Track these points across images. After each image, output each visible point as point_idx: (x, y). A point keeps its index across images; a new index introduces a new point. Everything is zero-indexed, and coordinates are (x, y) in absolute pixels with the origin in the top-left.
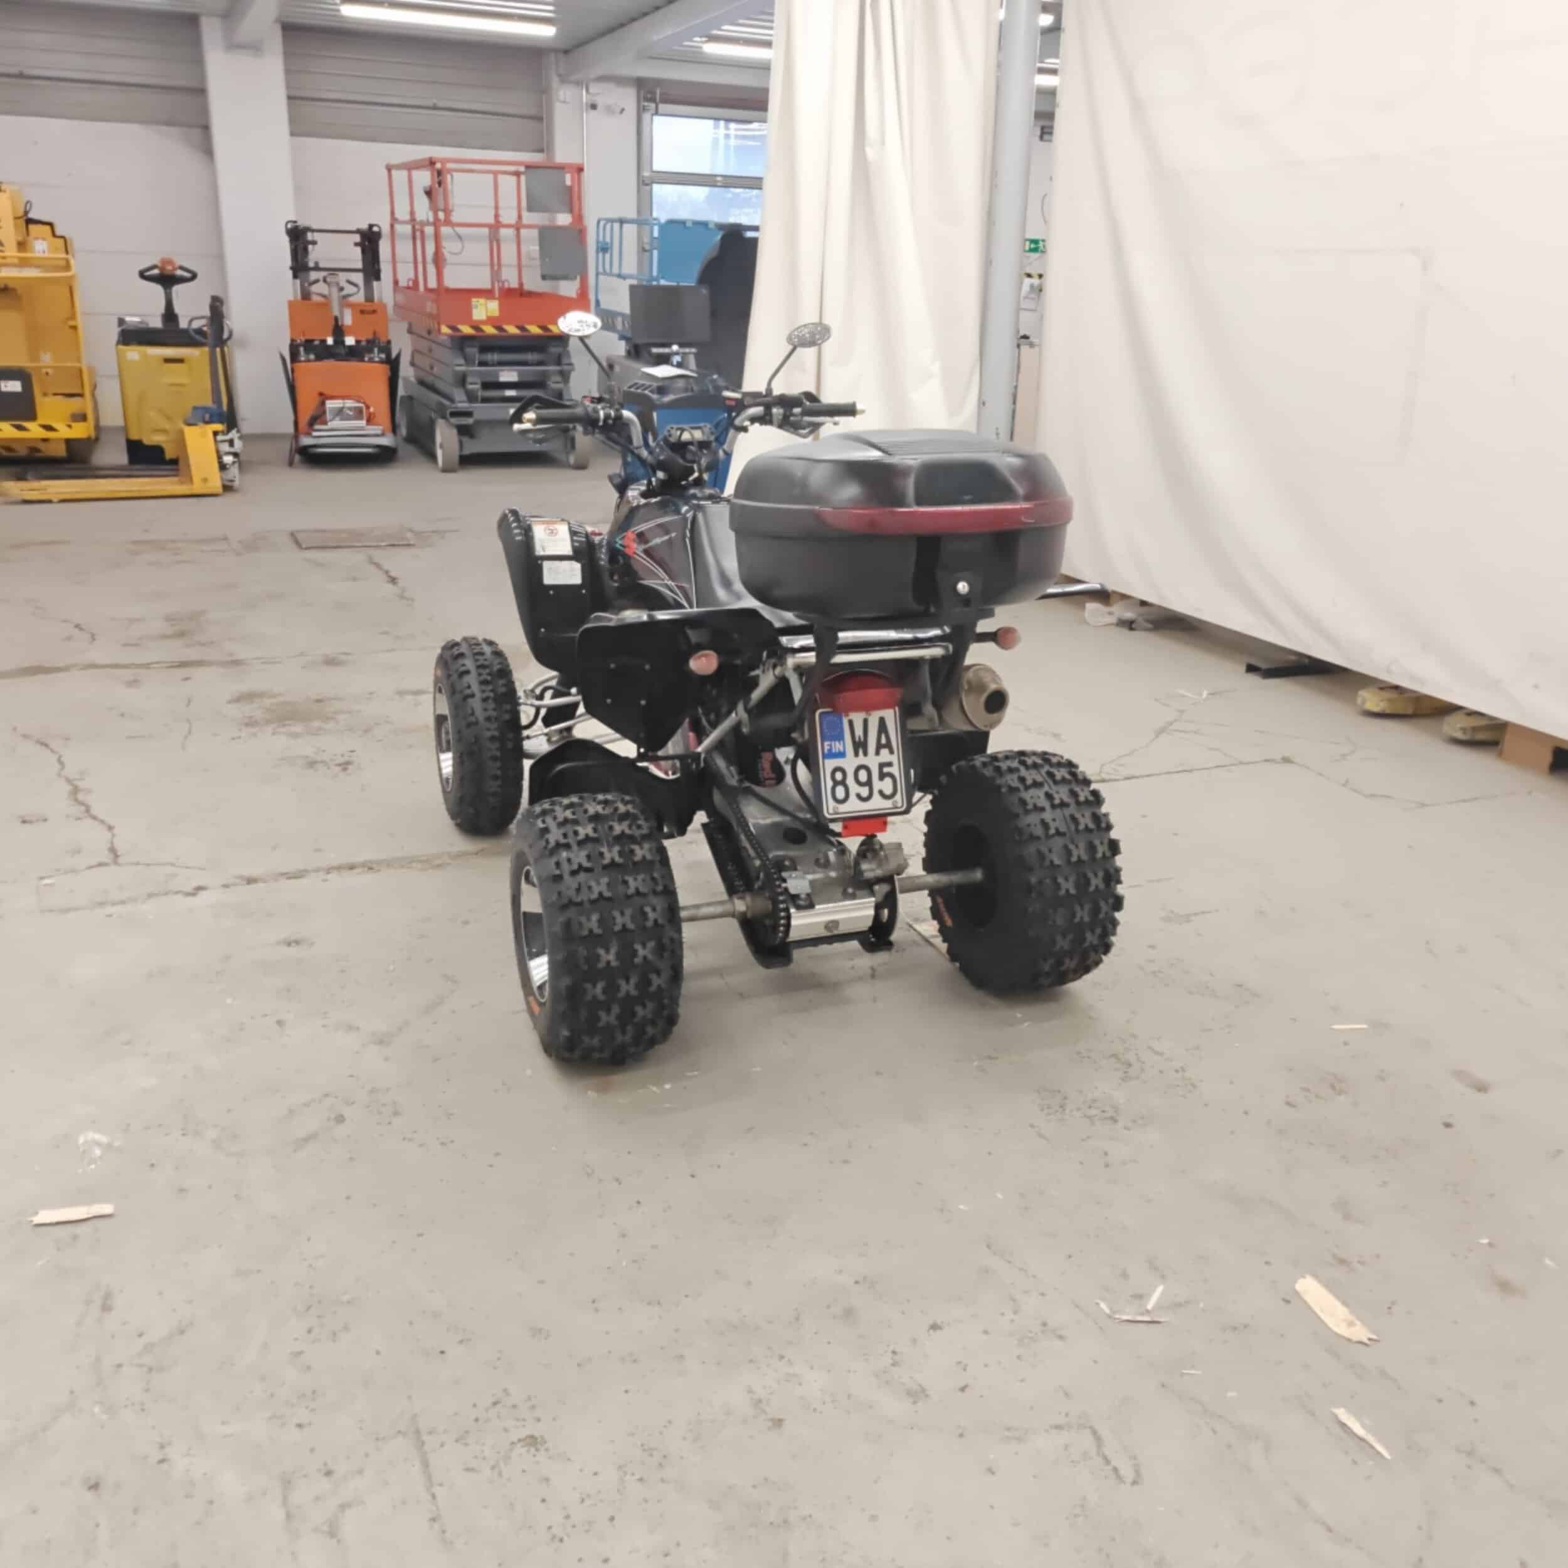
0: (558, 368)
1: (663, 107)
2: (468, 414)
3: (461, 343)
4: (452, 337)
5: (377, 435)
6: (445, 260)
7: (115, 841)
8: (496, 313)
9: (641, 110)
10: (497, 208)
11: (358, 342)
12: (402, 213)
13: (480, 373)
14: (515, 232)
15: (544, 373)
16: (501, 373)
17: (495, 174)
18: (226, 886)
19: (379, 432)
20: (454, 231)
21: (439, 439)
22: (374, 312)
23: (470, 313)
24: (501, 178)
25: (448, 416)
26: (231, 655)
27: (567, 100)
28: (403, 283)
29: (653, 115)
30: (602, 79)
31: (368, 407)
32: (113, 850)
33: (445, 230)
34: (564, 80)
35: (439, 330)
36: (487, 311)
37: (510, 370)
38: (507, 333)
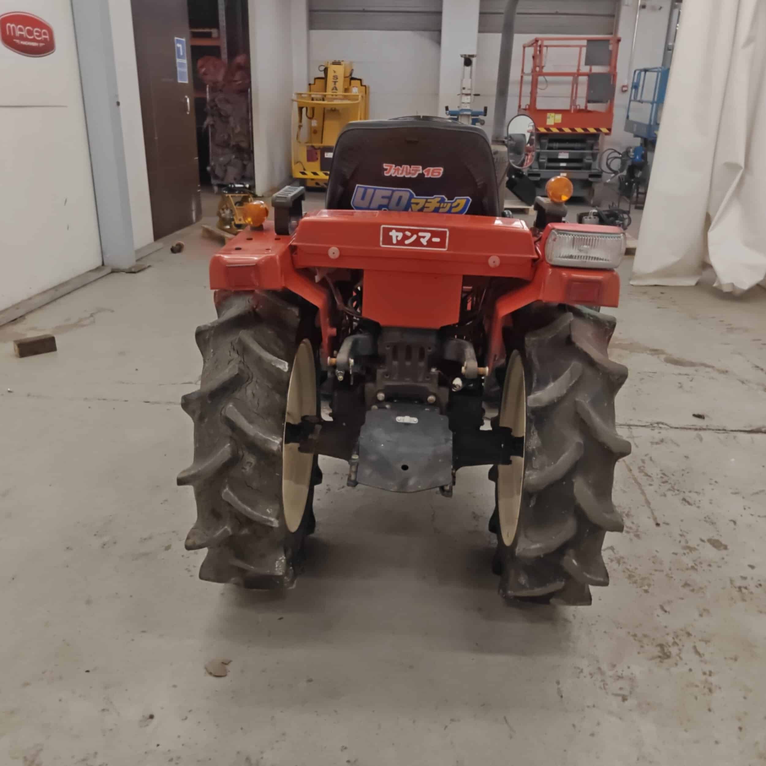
0: (591, 151)
2: (539, 175)
3: (539, 137)
6: (537, 94)
8: (560, 121)
12: (528, 70)
13: (547, 154)
15: (582, 154)
16: (560, 154)
23: (545, 121)
27: (629, 4)
28: (523, 107)
33: (539, 78)
36: (554, 120)
37: (565, 152)
38: (564, 132)
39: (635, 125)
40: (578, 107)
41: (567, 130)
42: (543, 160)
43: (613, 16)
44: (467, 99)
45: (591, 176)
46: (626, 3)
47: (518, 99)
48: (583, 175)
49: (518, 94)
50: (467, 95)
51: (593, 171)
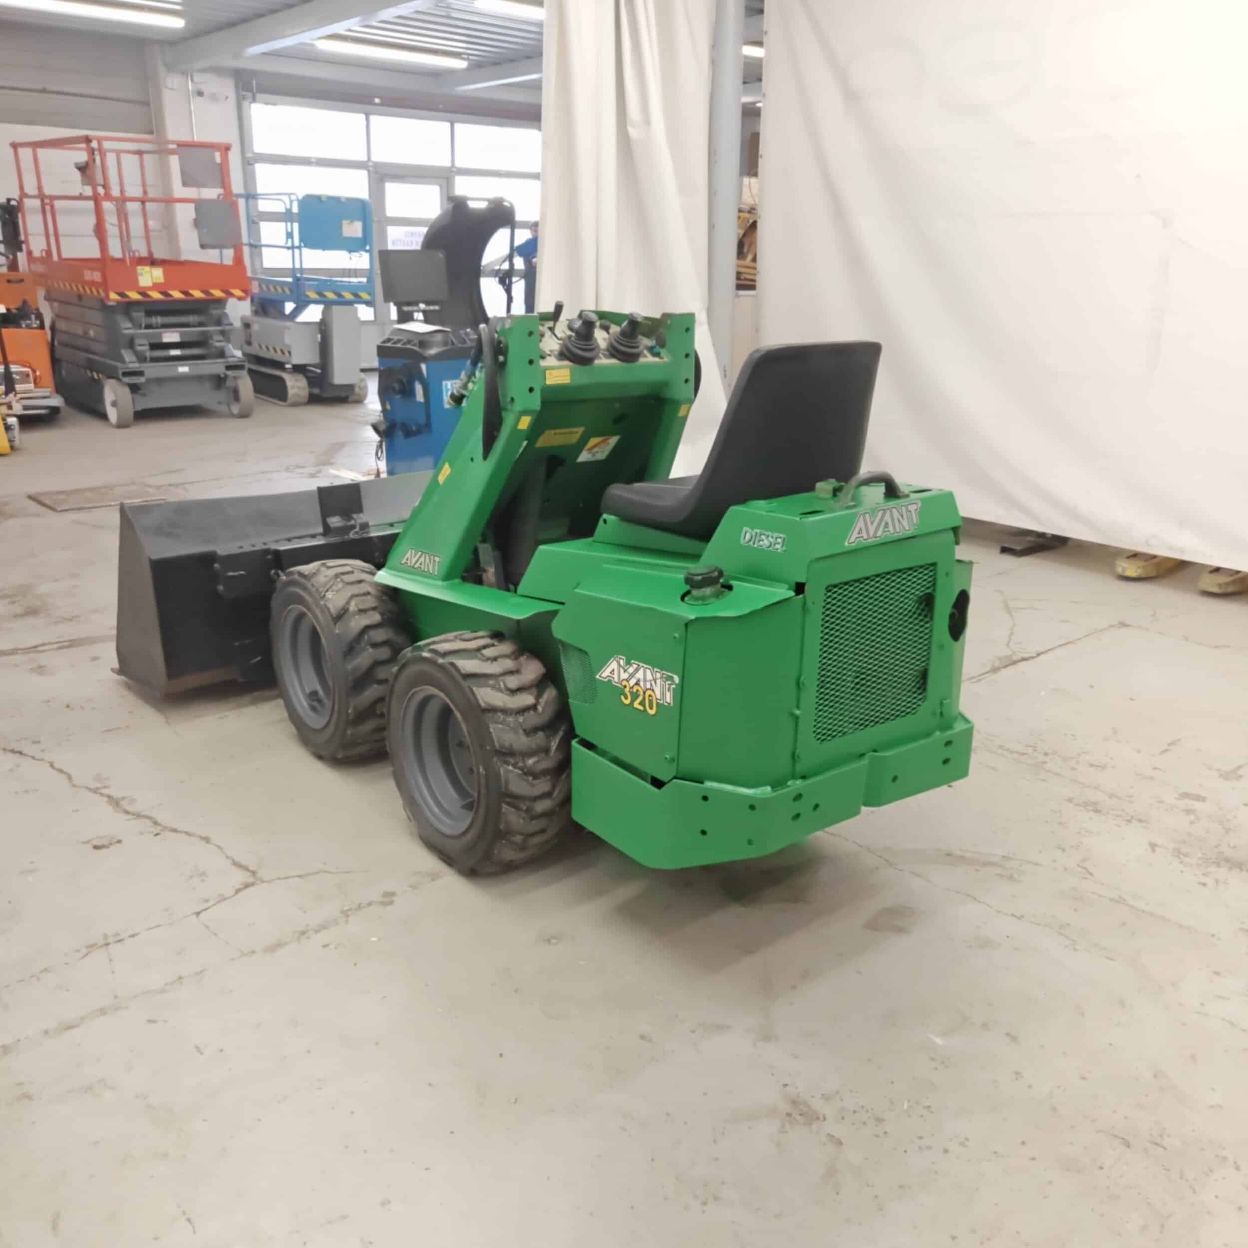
0: (218, 328)
1: (259, 96)
2: (140, 373)
3: (128, 307)
4: (118, 302)
5: (45, 398)
6: (106, 231)
7: (229, 852)
8: (161, 280)
9: (240, 98)
10: (121, 183)
11: (8, 310)
12: (31, 188)
13: (146, 336)
14: (141, 207)
15: (203, 333)
16: (164, 335)
17: (119, 152)
18: (414, 888)
19: (47, 394)
20: (115, 205)
21: (109, 396)
22: (22, 281)
23: (136, 281)
24: (123, 156)
25: (121, 377)
27: (175, 86)
28: (37, 253)
29: (251, 103)
30: (203, 71)
31: (34, 371)
32: (238, 865)
33: (106, 205)
34: (170, 69)
35: (107, 296)
36: (152, 277)
37: (172, 332)
38: (172, 298)
41: (177, 295)
42: (143, 347)
43: (147, 104)
45: (228, 368)
46: (170, 86)
48: (215, 367)
51: (231, 359)
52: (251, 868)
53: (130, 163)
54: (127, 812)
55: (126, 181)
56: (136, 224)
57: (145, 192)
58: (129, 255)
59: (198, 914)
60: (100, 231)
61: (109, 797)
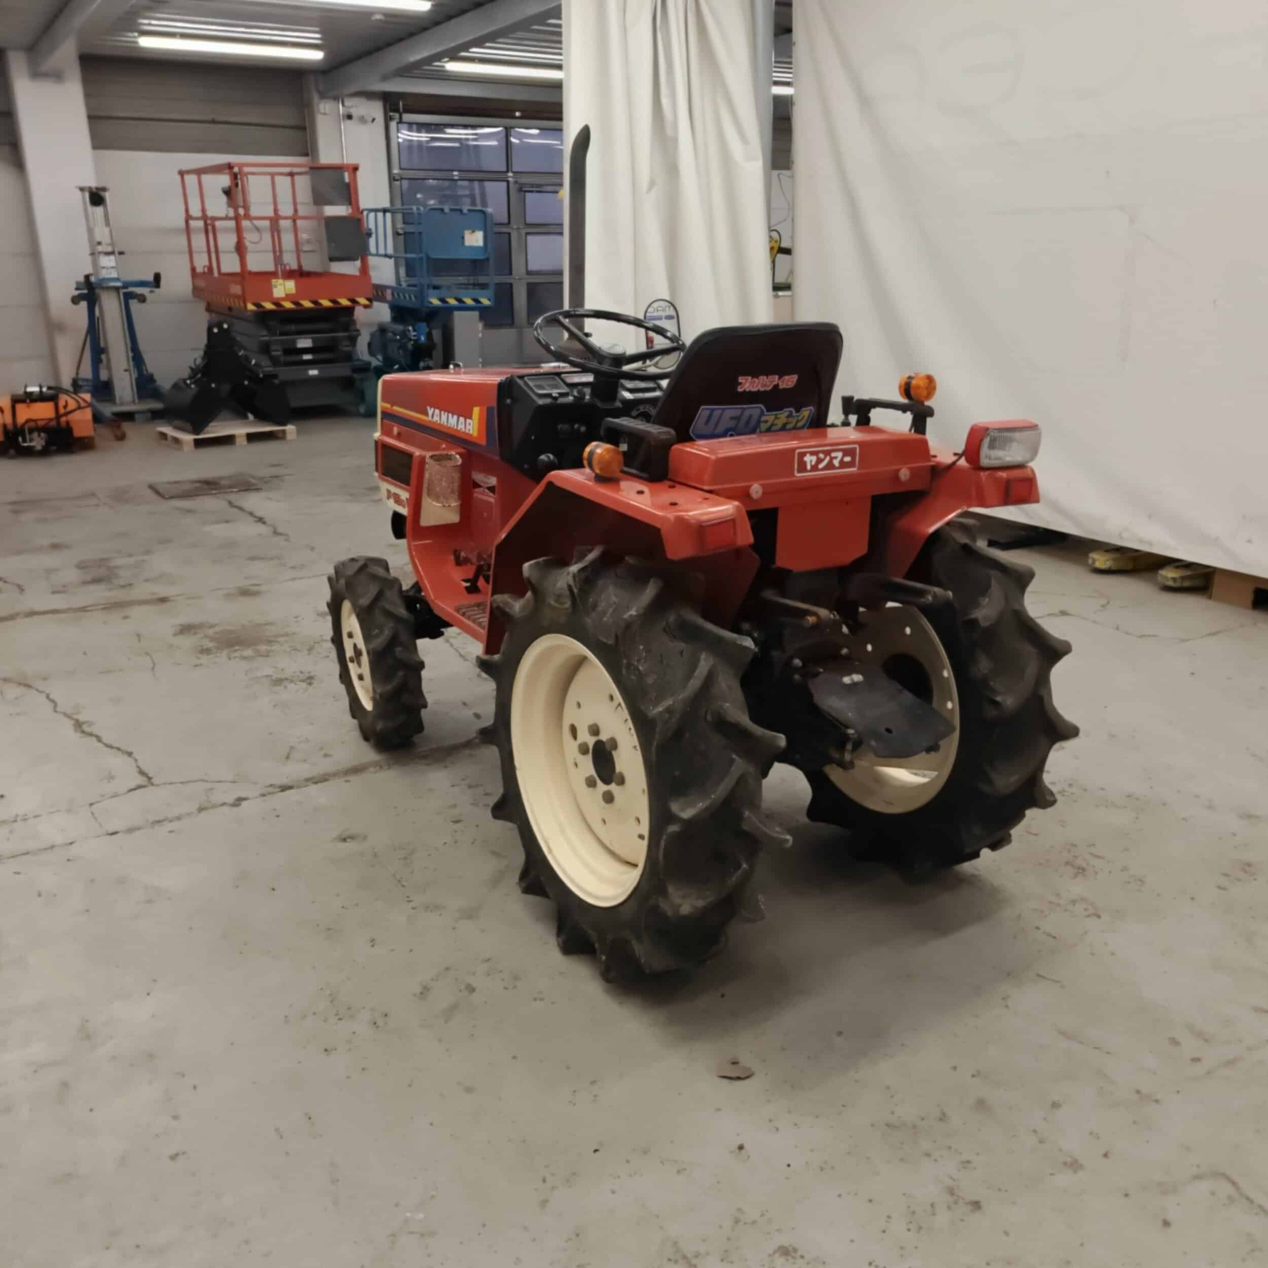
0: (346, 334)
1: (405, 116)
3: (263, 317)
4: (256, 314)
6: (246, 248)
7: (140, 764)
8: (293, 291)
9: (387, 120)
10: (275, 203)
12: (195, 211)
13: (281, 342)
14: (292, 223)
15: (333, 339)
16: (298, 341)
17: (273, 175)
18: (263, 795)
20: (253, 224)
23: (271, 292)
24: (278, 179)
26: (154, 594)
27: (327, 112)
28: (199, 269)
29: (398, 124)
30: (355, 94)
32: (142, 773)
33: (245, 223)
34: (323, 96)
35: (246, 307)
36: (285, 289)
37: (305, 338)
38: (301, 307)
39: (389, 292)
40: (288, 268)
41: (307, 304)
42: (277, 353)
43: (303, 128)
44: (108, 262)
45: (355, 370)
46: (322, 111)
47: (187, 257)
48: (341, 370)
49: (186, 249)
50: (108, 254)
51: (356, 363)
52: (150, 775)
53: (283, 183)
54: (83, 732)
55: (279, 200)
56: (288, 241)
57: (296, 211)
58: (281, 268)
59: (91, 805)
60: (240, 249)
61: (77, 721)
